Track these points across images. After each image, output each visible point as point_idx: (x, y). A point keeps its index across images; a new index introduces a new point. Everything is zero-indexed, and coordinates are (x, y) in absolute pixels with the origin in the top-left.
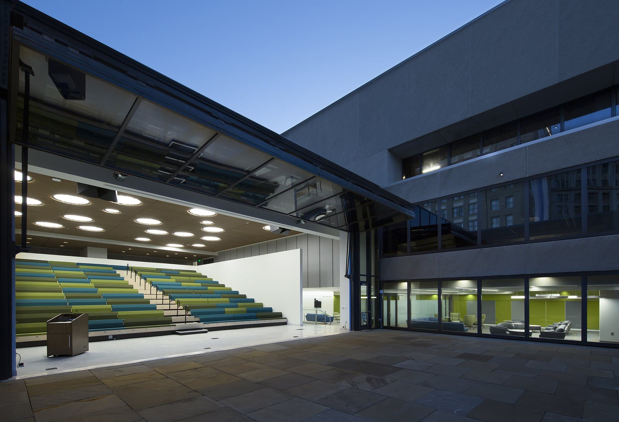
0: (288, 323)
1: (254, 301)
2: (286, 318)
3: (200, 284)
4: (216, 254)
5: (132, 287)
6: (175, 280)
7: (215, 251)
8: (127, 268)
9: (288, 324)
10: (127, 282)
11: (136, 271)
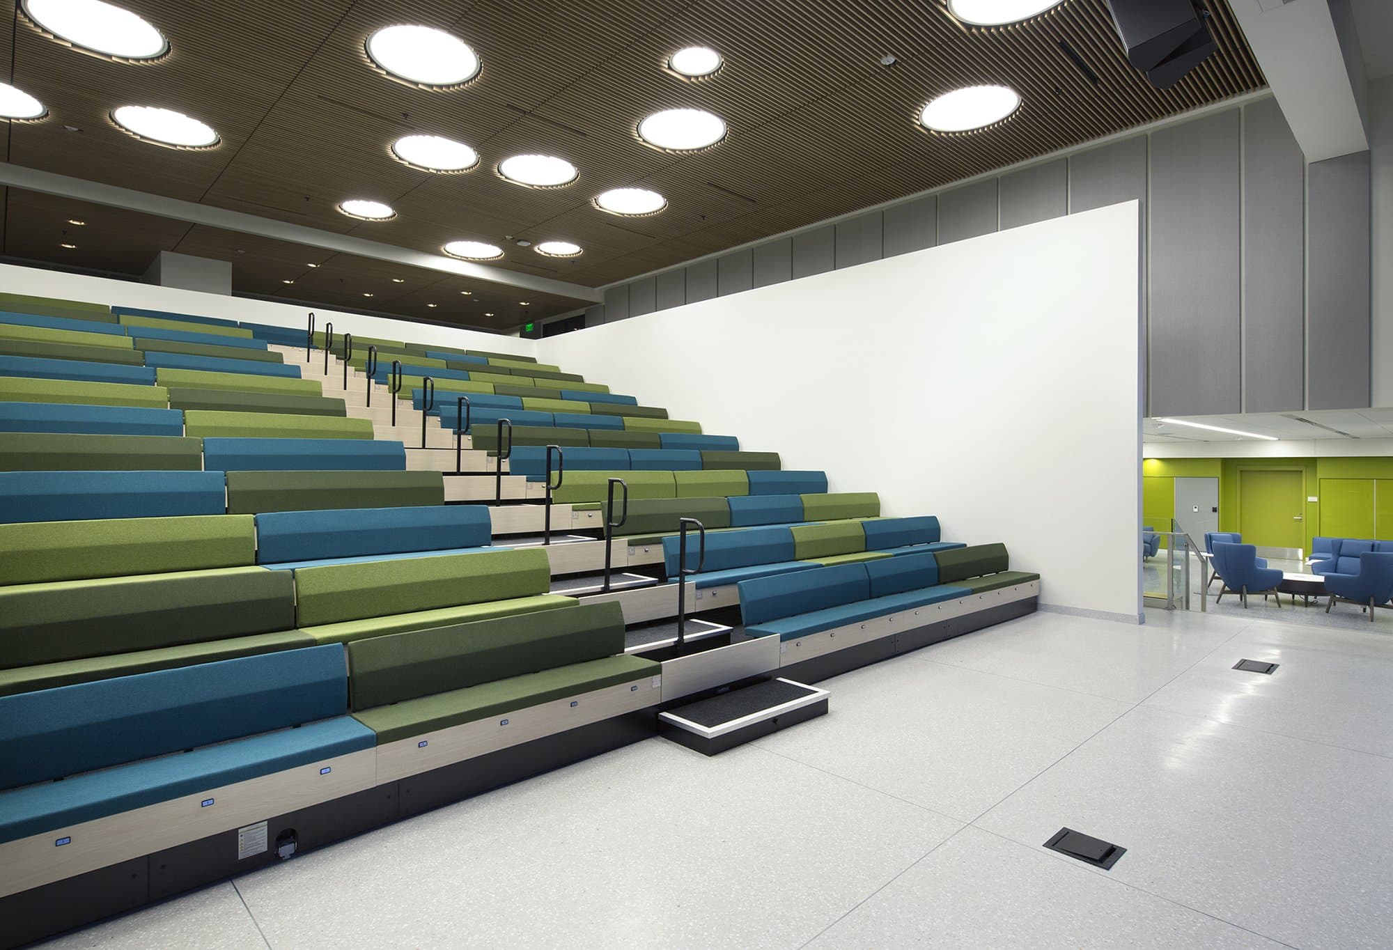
0: (1042, 601)
1: (826, 483)
2: (1037, 577)
3: (585, 406)
4: (595, 294)
5: (337, 408)
6: (489, 388)
7: (594, 286)
8: (306, 339)
9: (1048, 608)
10: (317, 390)
11: (343, 348)
